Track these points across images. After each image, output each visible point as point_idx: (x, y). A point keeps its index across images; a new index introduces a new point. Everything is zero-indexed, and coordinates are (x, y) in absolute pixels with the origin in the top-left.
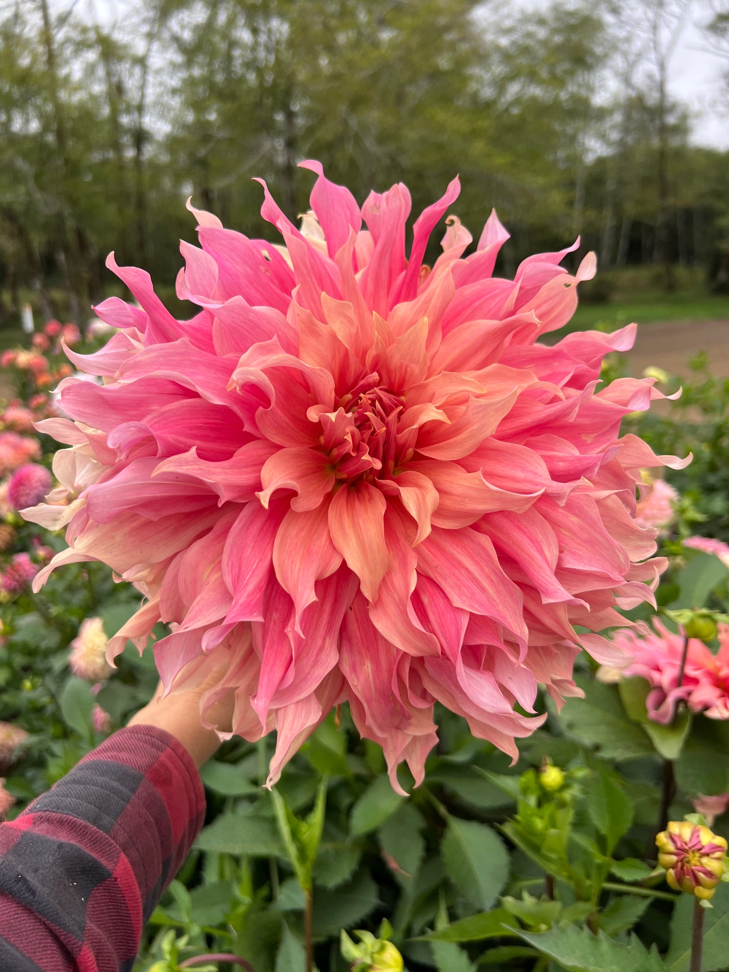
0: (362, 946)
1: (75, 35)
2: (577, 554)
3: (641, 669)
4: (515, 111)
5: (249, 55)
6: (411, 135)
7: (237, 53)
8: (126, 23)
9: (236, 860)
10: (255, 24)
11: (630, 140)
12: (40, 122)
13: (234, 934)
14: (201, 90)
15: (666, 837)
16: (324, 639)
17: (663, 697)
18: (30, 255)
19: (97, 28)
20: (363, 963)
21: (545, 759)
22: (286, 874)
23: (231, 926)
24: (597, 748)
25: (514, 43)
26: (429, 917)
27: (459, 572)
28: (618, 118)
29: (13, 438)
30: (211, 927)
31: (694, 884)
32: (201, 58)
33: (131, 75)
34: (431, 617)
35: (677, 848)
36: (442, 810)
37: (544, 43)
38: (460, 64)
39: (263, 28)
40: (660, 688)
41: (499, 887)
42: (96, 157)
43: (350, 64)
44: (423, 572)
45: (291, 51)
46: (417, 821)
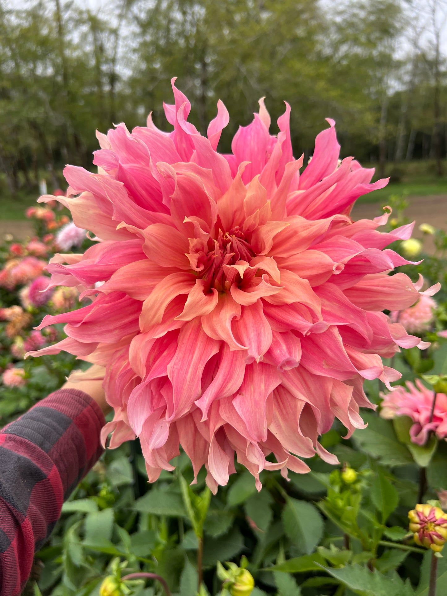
0: (230, 571)
1: (75, 16)
3: (407, 411)
4: (345, 63)
5: (180, 27)
6: (279, 77)
7: (173, 26)
8: (107, 8)
9: (158, 518)
10: (184, 9)
11: (417, 81)
12: (53, 69)
13: (156, 562)
14: (151, 49)
15: (414, 513)
17: (420, 428)
18: (46, 150)
19: (88, 11)
20: (230, 582)
21: (345, 464)
22: (188, 528)
23: (154, 557)
24: (379, 458)
25: (345, 20)
26: (273, 558)
28: (409, 67)
29: (33, 260)
30: (144, 557)
31: (430, 542)
32: (151, 31)
33: (109, 40)
35: (421, 520)
36: (284, 493)
37: (364, 20)
38: (310, 33)
39: (189, 11)
40: (418, 423)
41: (317, 541)
42: (87, 90)
43: (242, 34)
45: (206, 26)
46: (269, 499)
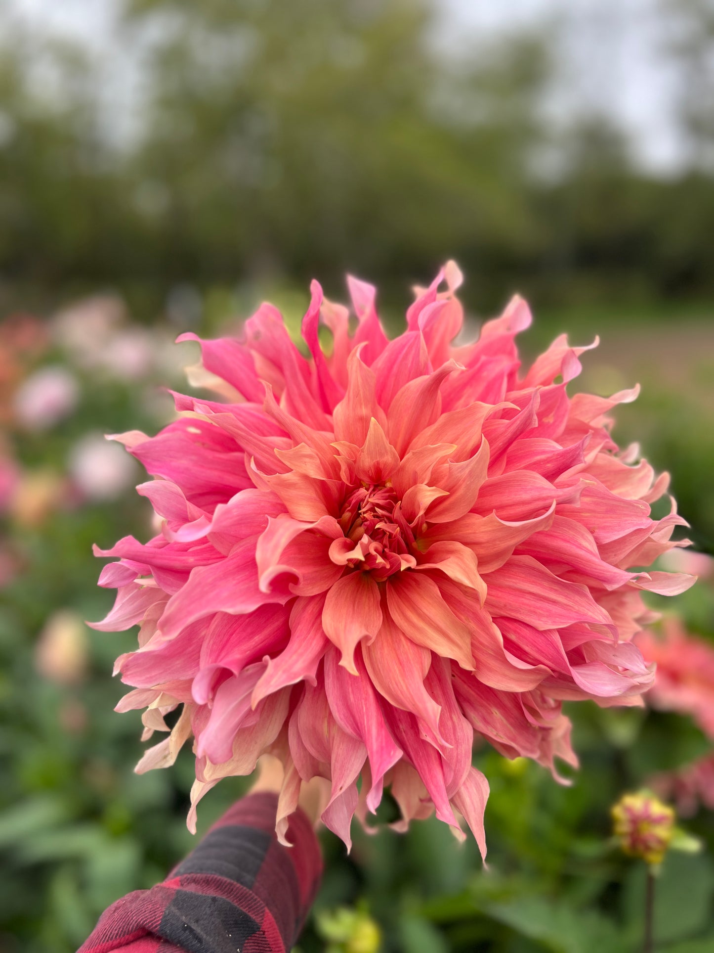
2: (607, 526)
16: (451, 718)
27: (525, 598)
34: (527, 649)
44: (497, 615)
